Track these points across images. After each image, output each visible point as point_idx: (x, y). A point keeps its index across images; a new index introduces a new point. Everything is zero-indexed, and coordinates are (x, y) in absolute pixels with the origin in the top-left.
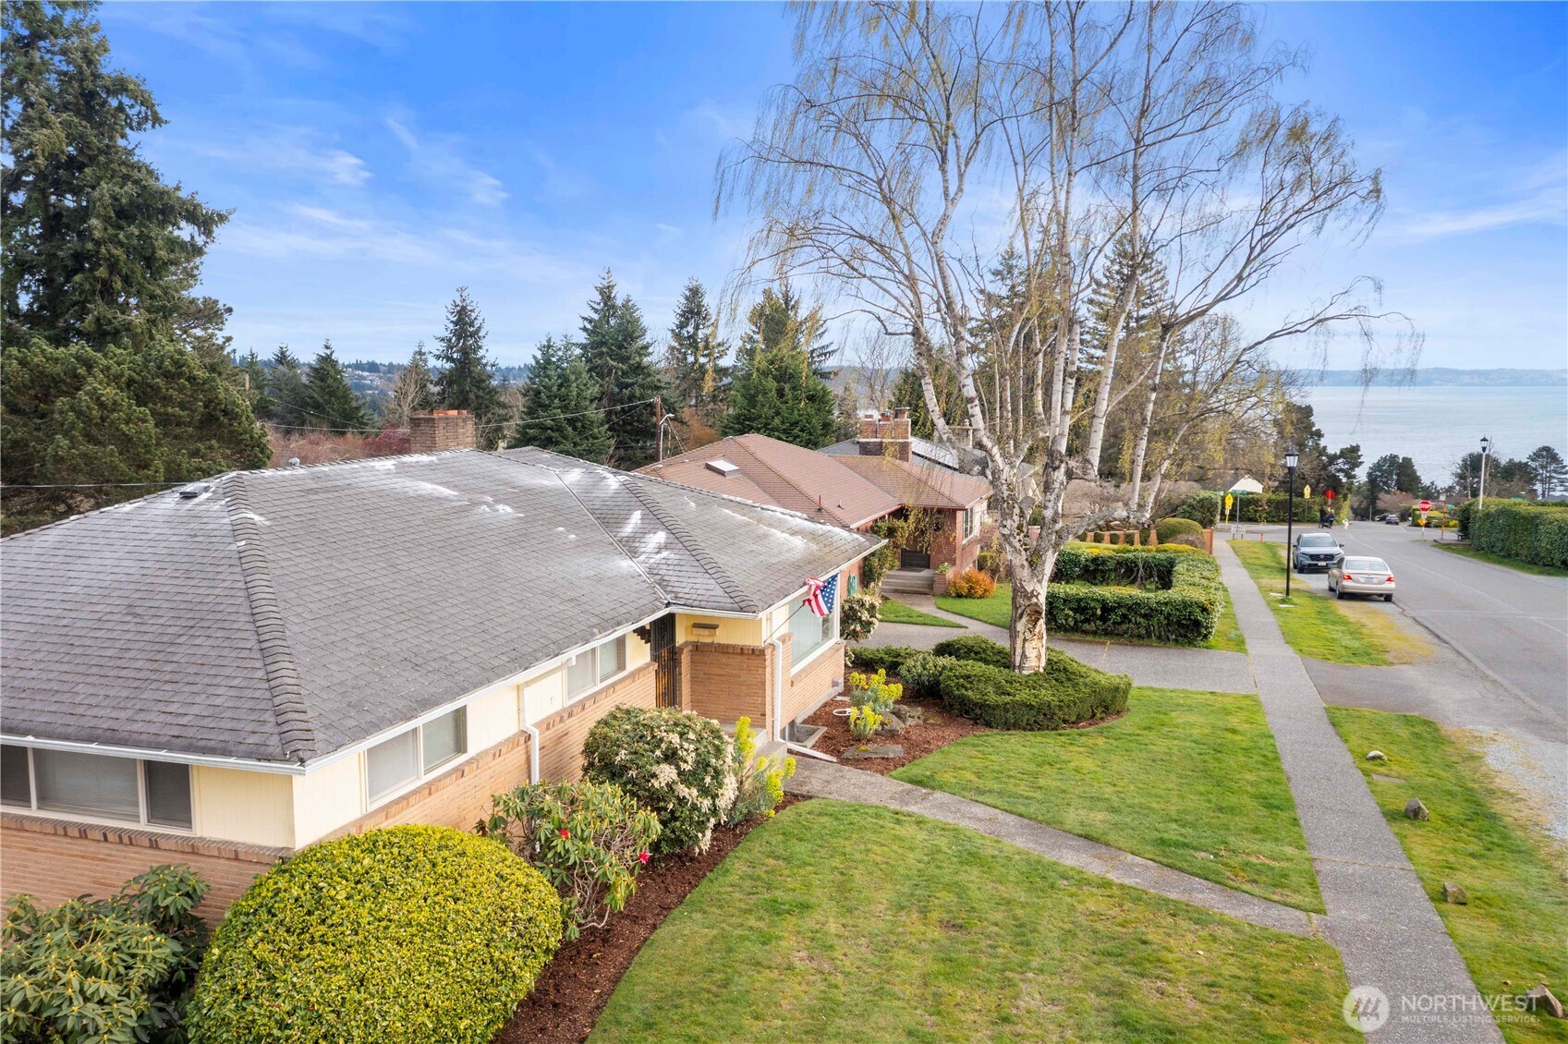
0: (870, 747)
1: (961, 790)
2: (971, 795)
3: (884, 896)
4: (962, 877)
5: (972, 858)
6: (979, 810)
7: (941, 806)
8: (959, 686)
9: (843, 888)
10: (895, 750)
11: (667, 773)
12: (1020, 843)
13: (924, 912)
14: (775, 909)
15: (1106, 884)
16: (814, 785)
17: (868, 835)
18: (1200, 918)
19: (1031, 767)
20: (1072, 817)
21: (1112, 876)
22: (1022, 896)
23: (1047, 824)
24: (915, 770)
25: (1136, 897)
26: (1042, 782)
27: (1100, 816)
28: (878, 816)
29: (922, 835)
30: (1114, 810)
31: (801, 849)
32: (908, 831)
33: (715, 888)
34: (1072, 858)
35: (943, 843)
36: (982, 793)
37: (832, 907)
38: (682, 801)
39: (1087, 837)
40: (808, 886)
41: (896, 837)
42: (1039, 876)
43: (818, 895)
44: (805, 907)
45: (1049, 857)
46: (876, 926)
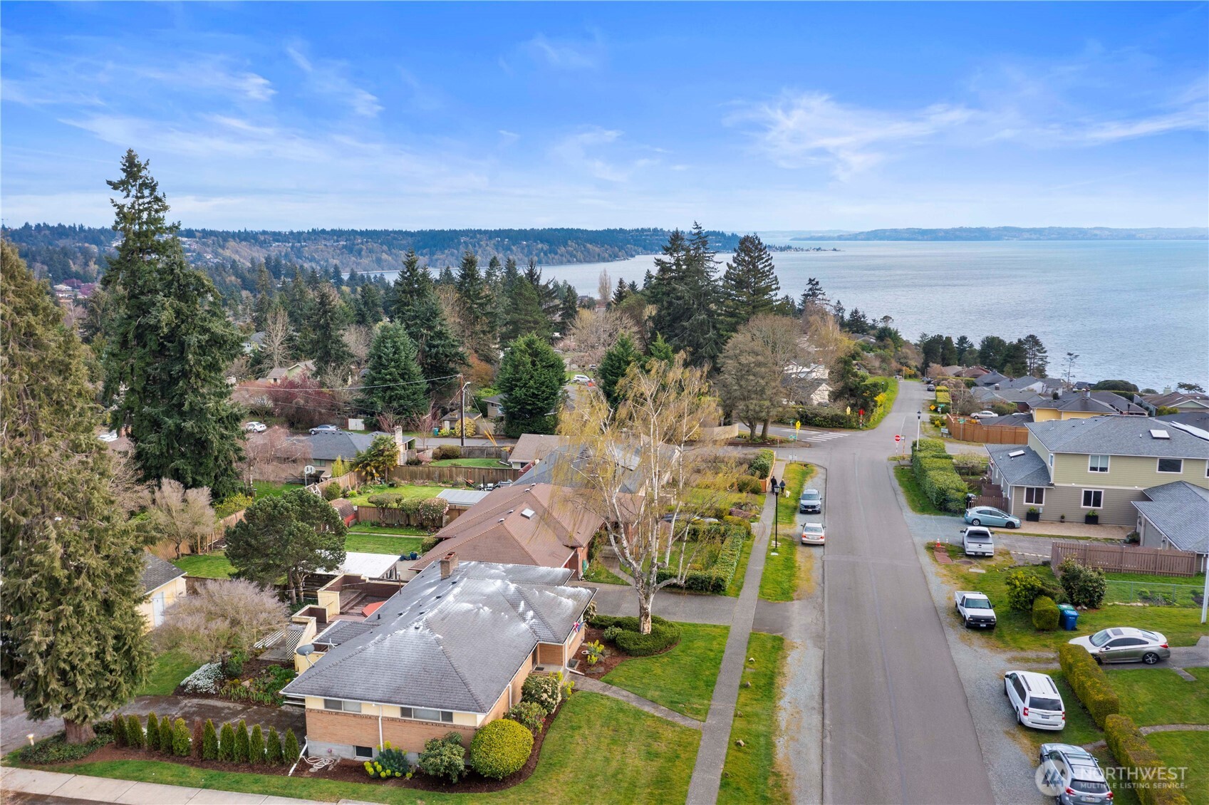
0: (594, 668)
1: (620, 685)
2: (623, 687)
3: (598, 723)
4: (618, 716)
5: (621, 710)
6: (624, 693)
7: (614, 692)
8: (622, 642)
9: (589, 721)
10: (602, 669)
11: (545, 696)
12: (634, 704)
13: (608, 727)
14: (573, 728)
15: (654, 716)
16: (579, 686)
17: (595, 704)
18: (673, 725)
19: (642, 674)
20: (650, 694)
21: (655, 714)
22: (632, 721)
23: (641, 696)
24: (607, 677)
25: (659, 719)
26: (644, 681)
27: (657, 693)
28: (597, 697)
29: (609, 703)
30: (662, 691)
31: (577, 709)
32: (604, 702)
33: (557, 723)
34: (647, 709)
35: (614, 705)
36: (626, 686)
37: (585, 726)
38: (549, 702)
39: (652, 701)
40: (580, 721)
41: (602, 704)
42: (638, 714)
43: (583, 723)
44: (580, 727)
45: (641, 709)
46: (597, 731)
